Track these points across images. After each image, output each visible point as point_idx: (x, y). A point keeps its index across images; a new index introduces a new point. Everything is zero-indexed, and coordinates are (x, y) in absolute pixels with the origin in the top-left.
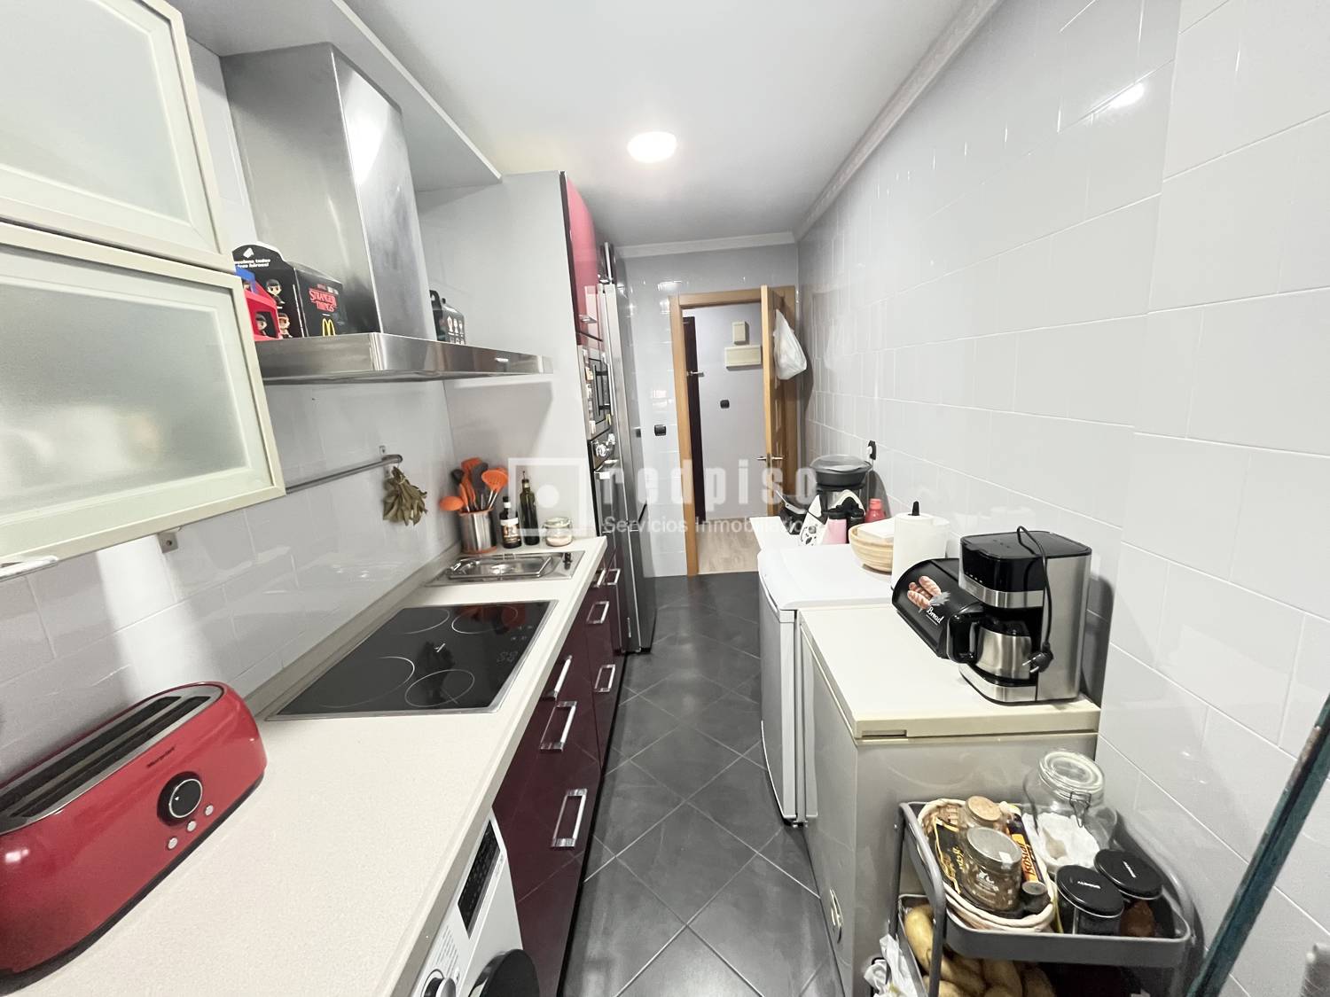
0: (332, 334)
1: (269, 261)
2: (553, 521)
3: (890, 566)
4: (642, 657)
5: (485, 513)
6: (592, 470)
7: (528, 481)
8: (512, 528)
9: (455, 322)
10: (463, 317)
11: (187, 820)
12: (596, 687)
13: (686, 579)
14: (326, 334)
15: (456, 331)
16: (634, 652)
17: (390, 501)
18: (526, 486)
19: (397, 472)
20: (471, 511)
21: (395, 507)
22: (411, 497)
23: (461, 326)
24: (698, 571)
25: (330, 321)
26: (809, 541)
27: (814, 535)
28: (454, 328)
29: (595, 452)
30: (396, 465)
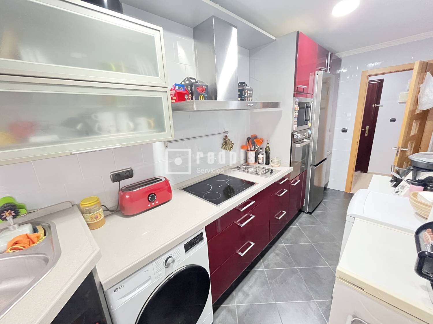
0: (202, 99)
1: (189, 81)
2: (274, 158)
3: (428, 216)
4: (308, 215)
5: (254, 152)
6: (292, 143)
7: (268, 144)
8: (261, 158)
9: (249, 92)
10: (253, 90)
11: (153, 202)
12: (275, 216)
13: (344, 193)
14: (201, 99)
15: (249, 95)
16: (305, 212)
17: (223, 144)
18: (268, 145)
19: (226, 136)
20: (250, 151)
21: (224, 146)
22: (229, 144)
23: (251, 93)
24: (350, 191)
25: (202, 95)
26: (397, 192)
27: (402, 190)
28: (248, 94)
29: (294, 136)
30: (226, 134)
